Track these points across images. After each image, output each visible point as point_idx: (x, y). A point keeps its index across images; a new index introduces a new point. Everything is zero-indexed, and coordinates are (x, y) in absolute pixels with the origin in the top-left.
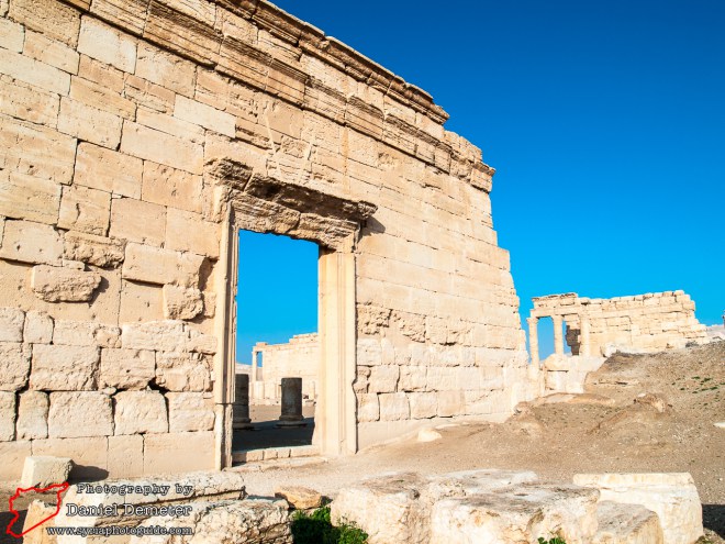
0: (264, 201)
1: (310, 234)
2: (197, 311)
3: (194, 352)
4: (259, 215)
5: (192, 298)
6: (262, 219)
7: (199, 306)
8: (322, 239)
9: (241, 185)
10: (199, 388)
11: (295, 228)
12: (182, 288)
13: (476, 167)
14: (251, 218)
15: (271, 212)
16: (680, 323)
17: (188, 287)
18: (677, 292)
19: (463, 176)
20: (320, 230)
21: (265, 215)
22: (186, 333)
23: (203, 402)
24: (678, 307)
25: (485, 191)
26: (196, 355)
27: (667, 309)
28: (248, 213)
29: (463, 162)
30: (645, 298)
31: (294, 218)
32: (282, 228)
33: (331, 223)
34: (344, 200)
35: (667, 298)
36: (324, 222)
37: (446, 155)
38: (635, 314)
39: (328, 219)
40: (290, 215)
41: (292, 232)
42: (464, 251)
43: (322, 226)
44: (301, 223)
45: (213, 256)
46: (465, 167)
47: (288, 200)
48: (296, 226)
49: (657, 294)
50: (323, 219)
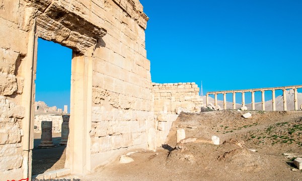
0: (54, 21)
1: (73, 44)
2: (14, 90)
3: (12, 117)
4: (49, 29)
5: (11, 81)
6: (50, 32)
7: (15, 86)
8: (78, 47)
9: (44, 9)
10: (14, 141)
11: (66, 40)
12: (6, 74)
13: (142, 15)
14: (45, 30)
15: (56, 28)
16: (193, 97)
17: (9, 73)
18: (193, 83)
19: (136, 20)
20: (78, 42)
21: (53, 30)
22: (7, 105)
23: (16, 150)
24: (193, 90)
25: (144, 29)
26: (13, 119)
27: (188, 90)
28: (44, 27)
29: (137, 12)
30: (178, 85)
31: (67, 34)
32: (60, 39)
33: (84, 39)
34: (95, 26)
35: (188, 86)
36: (81, 38)
37: (131, 7)
38: (174, 92)
39: (84, 36)
40: (66, 31)
41: (64, 42)
42: (135, 60)
43: (80, 40)
44: (70, 36)
45: (24, 53)
46: (138, 15)
47: (67, 22)
48: (67, 38)
49: (184, 83)
50: (81, 36)
